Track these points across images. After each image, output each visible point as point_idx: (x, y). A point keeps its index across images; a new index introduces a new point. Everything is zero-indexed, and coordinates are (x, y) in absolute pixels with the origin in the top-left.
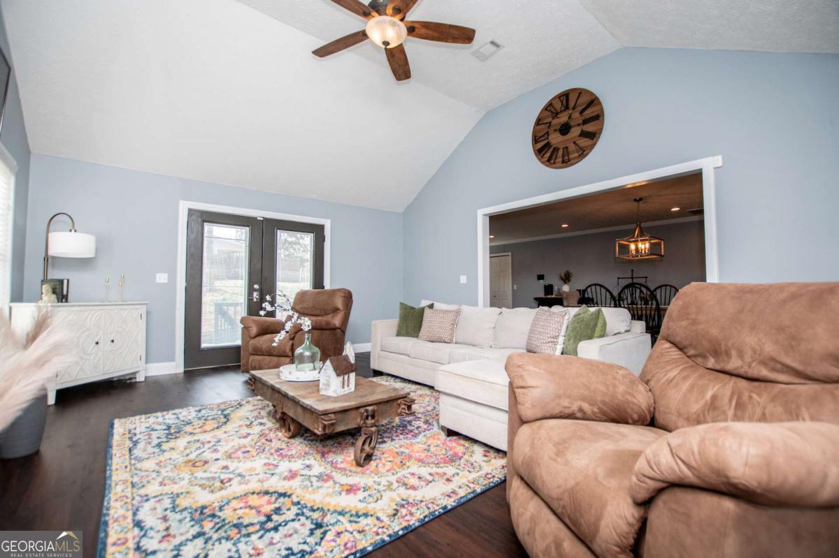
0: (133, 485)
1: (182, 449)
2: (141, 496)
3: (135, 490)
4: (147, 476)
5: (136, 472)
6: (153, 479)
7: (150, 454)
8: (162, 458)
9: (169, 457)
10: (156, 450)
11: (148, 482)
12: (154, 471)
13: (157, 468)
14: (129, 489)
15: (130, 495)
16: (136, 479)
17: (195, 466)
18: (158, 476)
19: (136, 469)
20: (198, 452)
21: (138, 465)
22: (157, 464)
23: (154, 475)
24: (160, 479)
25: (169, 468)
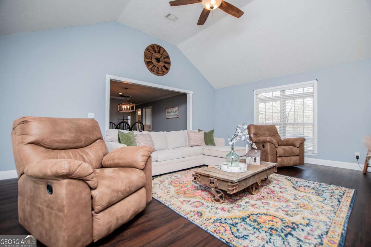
0: (335, 213)
1: (299, 216)
2: (334, 208)
3: (335, 211)
4: (327, 213)
5: (331, 218)
6: (325, 211)
7: (318, 222)
8: (314, 217)
9: (310, 215)
10: (312, 223)
11: (328, 211)
12: (323, 214)
13: (320, 214)
14: (337, 213)
15: (338, 210)
16: (333, 215)
17: (304, 206)
18: (322, 211)
19: (330, 219)
20: (294, 210)
21: (328, 220)
22: (318, 215)
23: (324, 212)
24: (323, 209)
25: (315, 211)
